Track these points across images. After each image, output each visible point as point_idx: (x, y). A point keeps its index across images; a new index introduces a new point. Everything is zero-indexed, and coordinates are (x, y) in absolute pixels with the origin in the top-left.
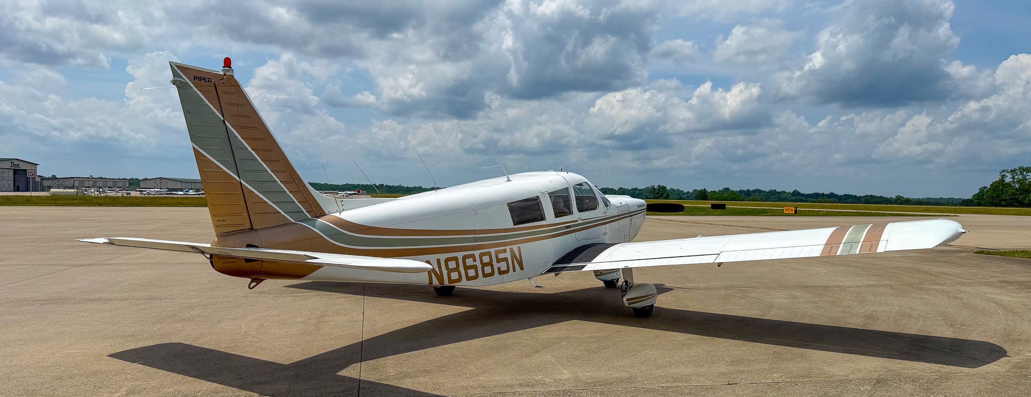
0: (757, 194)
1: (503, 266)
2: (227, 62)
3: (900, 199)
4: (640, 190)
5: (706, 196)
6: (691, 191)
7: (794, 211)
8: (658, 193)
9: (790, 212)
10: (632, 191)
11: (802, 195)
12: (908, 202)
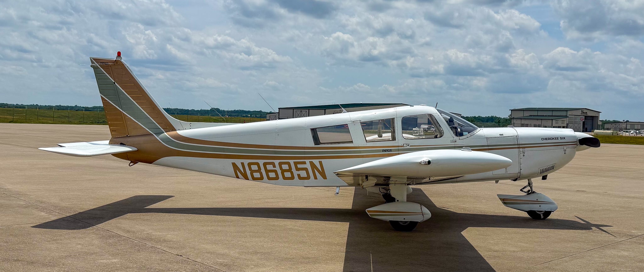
1: (303, 174)
2: (119, 54)
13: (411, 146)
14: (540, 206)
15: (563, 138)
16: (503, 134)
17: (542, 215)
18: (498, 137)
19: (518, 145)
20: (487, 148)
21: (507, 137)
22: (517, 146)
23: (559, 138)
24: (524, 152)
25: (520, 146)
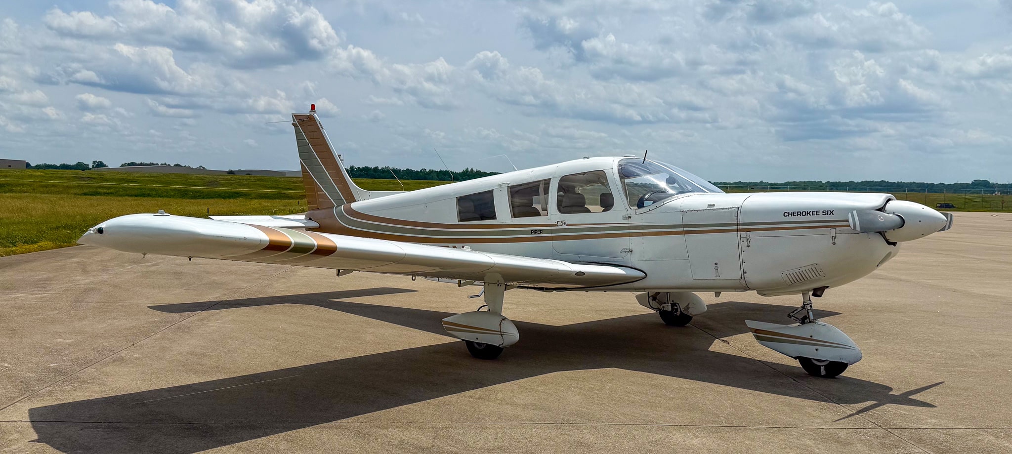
13: (568, 225)
14: (817, 350)
15: (829, 212)
16: (714, 205)
17: (822, 368)
18: (704, 210)
19: (737, 224)
20: (682, 229)
21: (719, 211)
22: (735, 227)
23: (821, 213)
24: (748, 240)
25: (741, 227)
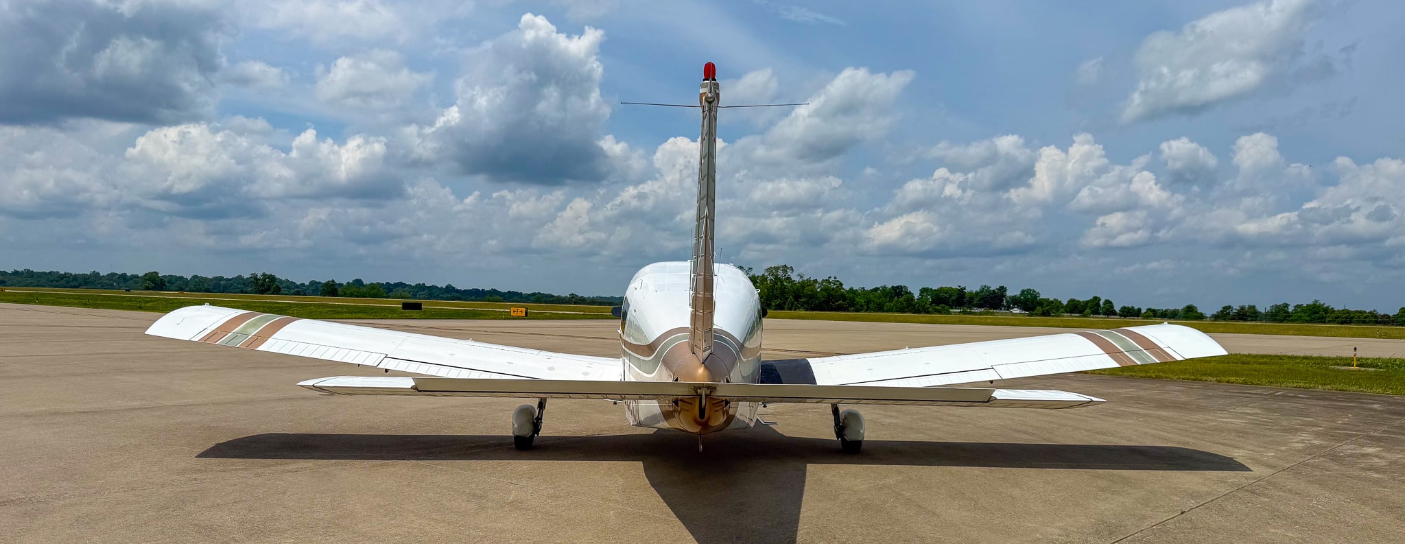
0: (400, 288)
3: (574, 297)
4: (228, 280)
5: (336, 290)
6: (307, 283)
7: (524, 313)
8: (262, 285)
9: (519, 314)
10: (214, 282)
11: (458, 291)
12: (582, 301)
